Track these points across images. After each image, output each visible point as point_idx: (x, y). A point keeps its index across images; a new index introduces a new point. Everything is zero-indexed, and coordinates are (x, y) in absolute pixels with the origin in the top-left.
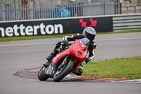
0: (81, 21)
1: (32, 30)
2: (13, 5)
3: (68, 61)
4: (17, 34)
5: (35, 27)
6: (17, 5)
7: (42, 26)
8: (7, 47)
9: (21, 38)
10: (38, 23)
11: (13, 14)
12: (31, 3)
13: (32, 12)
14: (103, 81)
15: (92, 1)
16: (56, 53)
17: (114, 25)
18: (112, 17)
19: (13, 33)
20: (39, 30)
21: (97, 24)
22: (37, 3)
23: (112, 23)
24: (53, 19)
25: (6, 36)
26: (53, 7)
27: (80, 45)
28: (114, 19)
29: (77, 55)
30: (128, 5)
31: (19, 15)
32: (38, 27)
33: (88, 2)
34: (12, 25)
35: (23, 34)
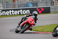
0: (37, 9)
1: (17, 12)
2: (9, 2)
3: (26, 25)
4: (11, 14)
5: (18, 11)
6: (11, 2)
7: (21, 11)
8: (7, 20)
9: (13, 16)
10: (19, 10)
11: (9, 6)
12: (17, 1)
13: (17, 5)
14: (46, 34)
15: (42, 1)
16: (22, 22)
17: (51, 10)
18: (50, 7)
19: (9, 14)
20: (20, 12)
21: (44, 10)
22: (19, 1)
23: (50, 10)
24: (25, 8)
25: (6, 15)
26: (25, 3)
27: (31, 19)
28: (51, 8)
29: (30, 22)
30: (57, 2)
31: (12, 6)
32: (19, 11)
33: (40, 1)
34: (9, 10)
35: (13, 14)
